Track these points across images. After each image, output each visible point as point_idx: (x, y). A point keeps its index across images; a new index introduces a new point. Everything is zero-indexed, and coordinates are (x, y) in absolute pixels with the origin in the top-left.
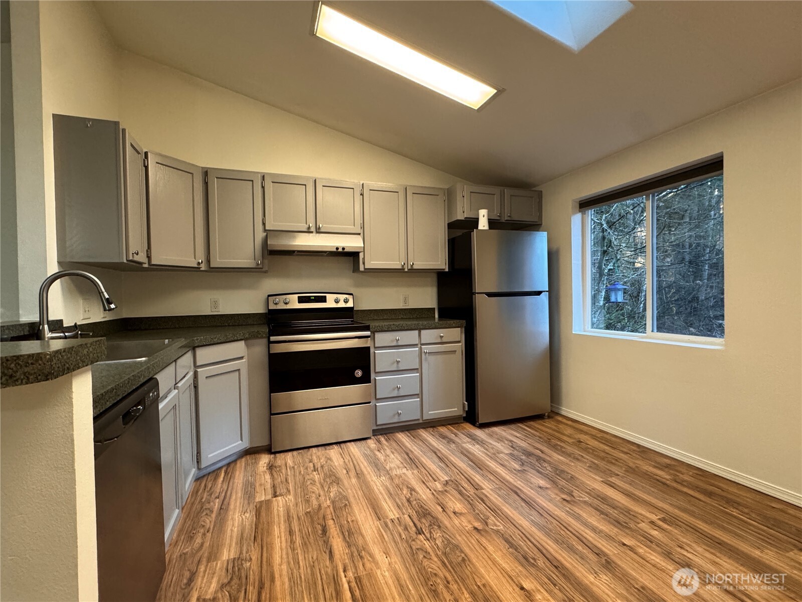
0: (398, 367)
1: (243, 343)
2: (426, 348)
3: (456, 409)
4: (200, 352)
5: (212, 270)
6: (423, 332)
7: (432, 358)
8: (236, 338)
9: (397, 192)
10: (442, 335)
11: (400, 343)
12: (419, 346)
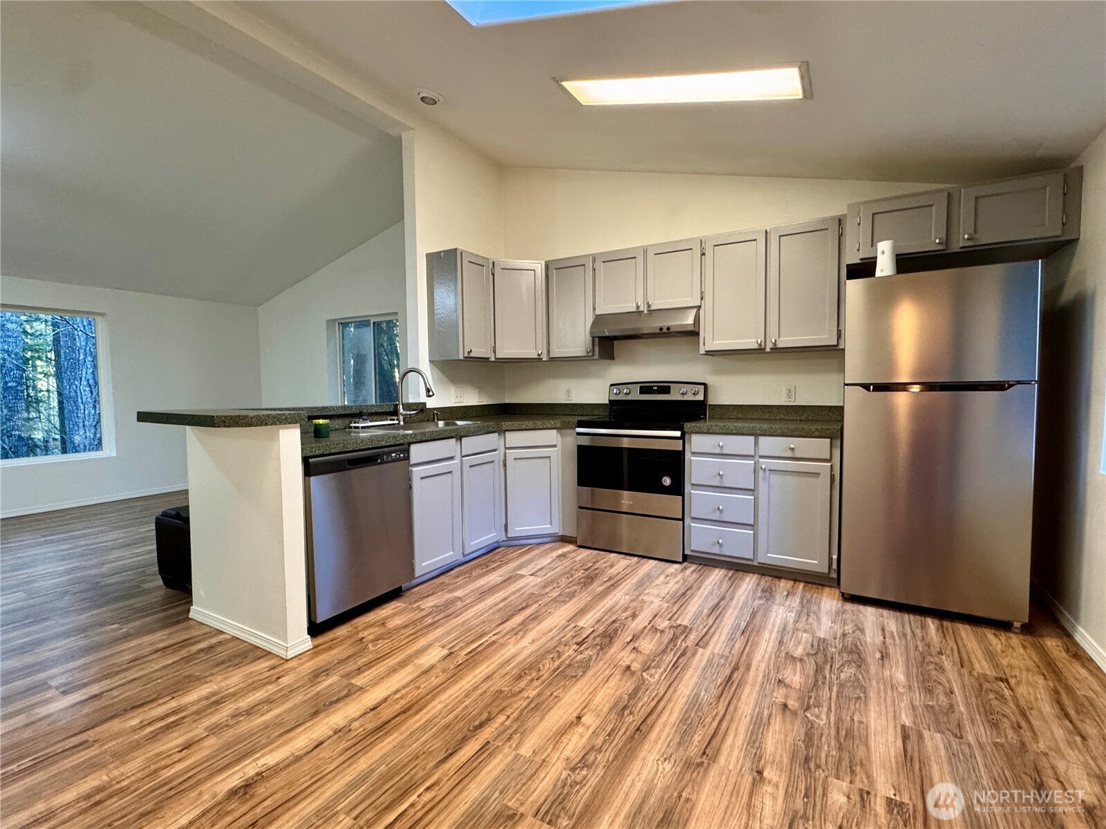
0: (721, 482)
1: (555, 430)
2: (765, 463)
3: (816, 562)
4: (509, 435)
5: (552, 359)
6: (762, 439)
7: (775, 478)
8: (545, 426)
9: (755, 240)
10: (792, 446)
11: (725, 451)
12: (757, 458)
